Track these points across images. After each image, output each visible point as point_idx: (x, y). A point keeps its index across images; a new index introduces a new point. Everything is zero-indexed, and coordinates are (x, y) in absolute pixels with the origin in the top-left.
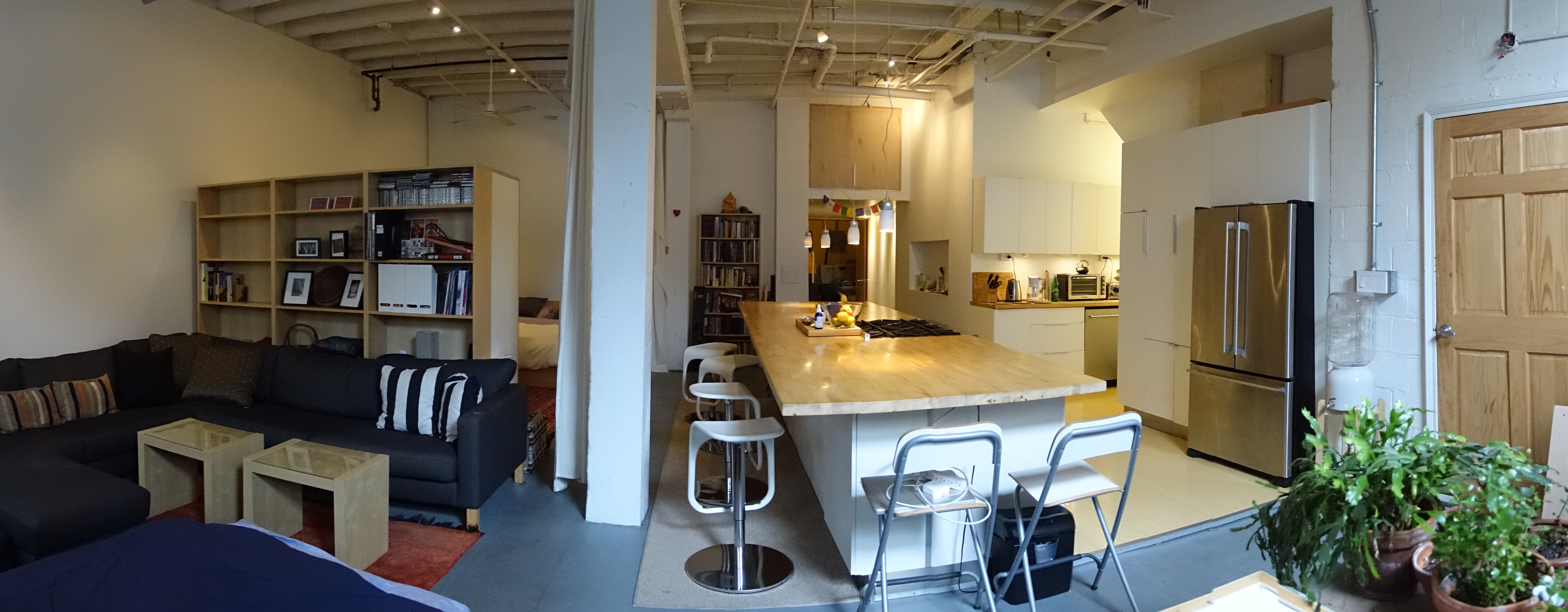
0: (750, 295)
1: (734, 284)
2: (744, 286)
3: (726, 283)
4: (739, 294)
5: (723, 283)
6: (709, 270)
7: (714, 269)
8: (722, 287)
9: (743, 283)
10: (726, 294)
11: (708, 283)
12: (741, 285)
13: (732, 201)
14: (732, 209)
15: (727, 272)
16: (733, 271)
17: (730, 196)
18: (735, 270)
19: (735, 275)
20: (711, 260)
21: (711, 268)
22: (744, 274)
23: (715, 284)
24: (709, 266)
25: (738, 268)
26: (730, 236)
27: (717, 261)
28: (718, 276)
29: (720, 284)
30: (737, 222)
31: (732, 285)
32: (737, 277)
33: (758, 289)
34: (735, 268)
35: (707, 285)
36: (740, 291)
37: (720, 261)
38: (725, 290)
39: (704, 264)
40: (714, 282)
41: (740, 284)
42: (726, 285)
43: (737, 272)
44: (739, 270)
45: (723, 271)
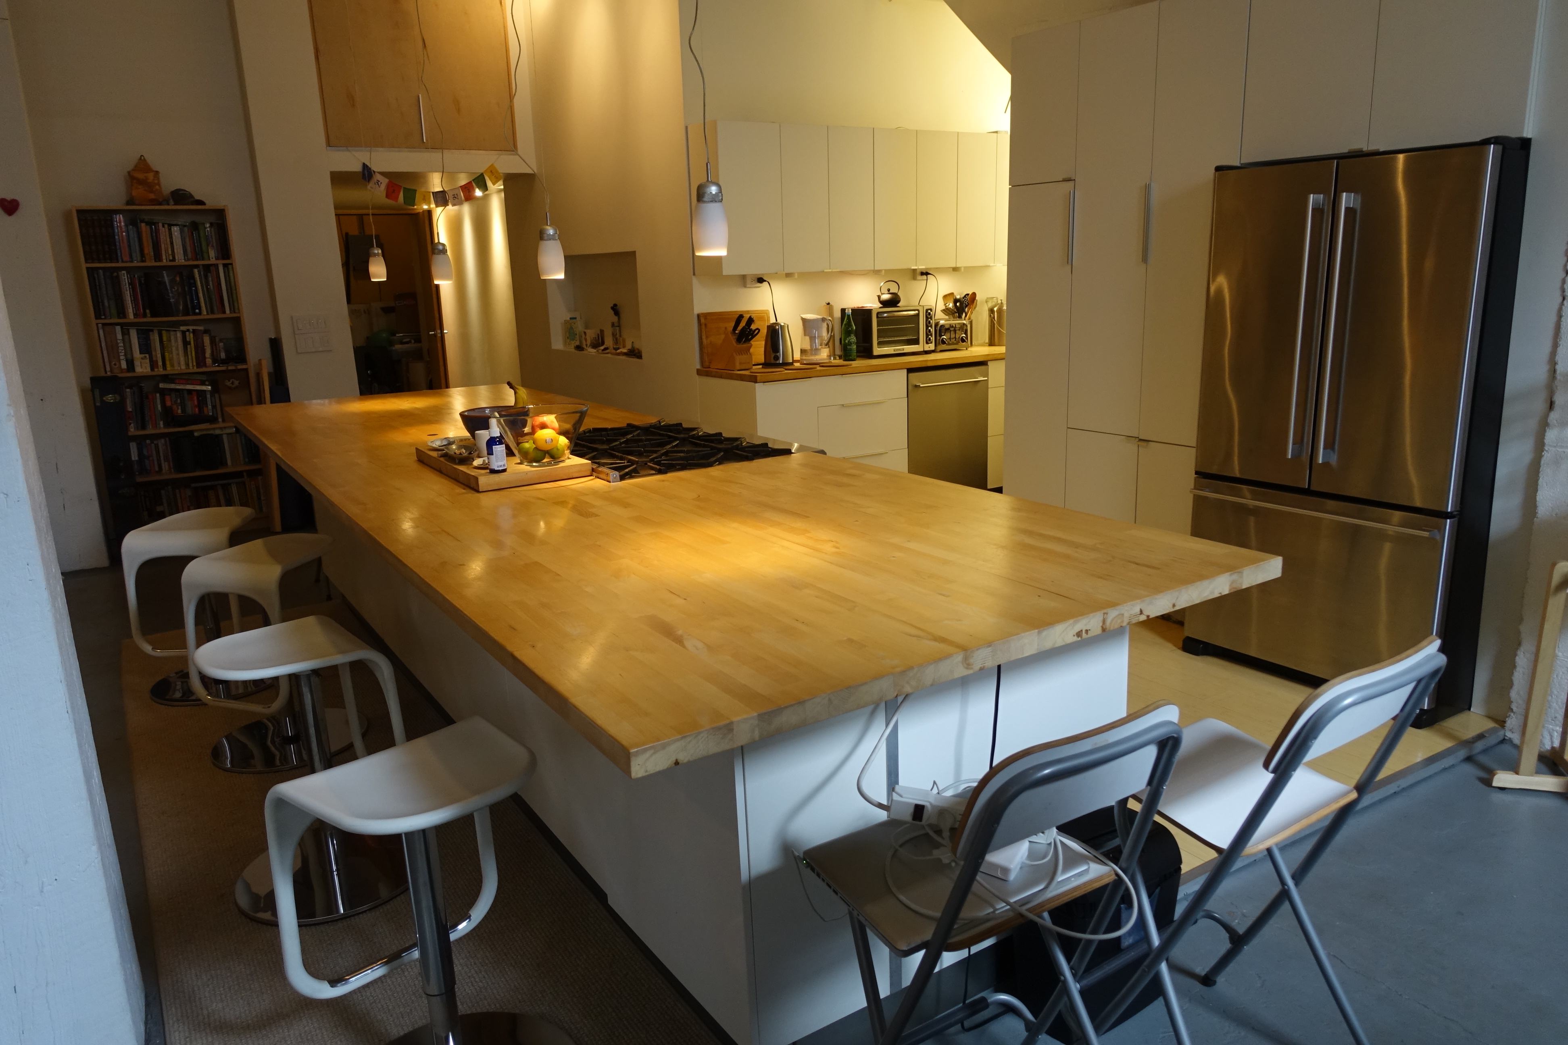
0: (228, 383)
1: (187, 365)
2: (211, 367)
3: (168, 363)
4: (203, 383)
5: (160, 363)
6: (120, 336)
7: (133, 334)
8: (160, 371)
9: (209, 361)
10: (173, 386)
11: (124, 365)
12: (205, 365)
13: (151, 176)
14: (152, 196)
15: (165, 339)
16: (179, 335)
17: (142, 165)
18: (184, 333)
19: (186, 343)
20: (122, 313)
21: (126, 333)
22: (207, 340)
23: (142, 368)
24: (118, 328)
25: (191, 328)
26: (158, 257)
27: (136, 315)
28: (146, 348)
29: (153, 365)
30: (170, 225)
31: (183, 367)
32: (192, 348)
33: (246, 370)
34: (183, 328)
35: (122, 371)
36: (204, 378)
37: (145, 316)
38: (166, 378)
39: (104, 325)
40: (137, 363)
41: (201, 362)
42: (168, 369)
43: (190, 337)
44: (194, 331)
45: (155, 337)
